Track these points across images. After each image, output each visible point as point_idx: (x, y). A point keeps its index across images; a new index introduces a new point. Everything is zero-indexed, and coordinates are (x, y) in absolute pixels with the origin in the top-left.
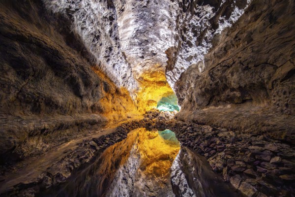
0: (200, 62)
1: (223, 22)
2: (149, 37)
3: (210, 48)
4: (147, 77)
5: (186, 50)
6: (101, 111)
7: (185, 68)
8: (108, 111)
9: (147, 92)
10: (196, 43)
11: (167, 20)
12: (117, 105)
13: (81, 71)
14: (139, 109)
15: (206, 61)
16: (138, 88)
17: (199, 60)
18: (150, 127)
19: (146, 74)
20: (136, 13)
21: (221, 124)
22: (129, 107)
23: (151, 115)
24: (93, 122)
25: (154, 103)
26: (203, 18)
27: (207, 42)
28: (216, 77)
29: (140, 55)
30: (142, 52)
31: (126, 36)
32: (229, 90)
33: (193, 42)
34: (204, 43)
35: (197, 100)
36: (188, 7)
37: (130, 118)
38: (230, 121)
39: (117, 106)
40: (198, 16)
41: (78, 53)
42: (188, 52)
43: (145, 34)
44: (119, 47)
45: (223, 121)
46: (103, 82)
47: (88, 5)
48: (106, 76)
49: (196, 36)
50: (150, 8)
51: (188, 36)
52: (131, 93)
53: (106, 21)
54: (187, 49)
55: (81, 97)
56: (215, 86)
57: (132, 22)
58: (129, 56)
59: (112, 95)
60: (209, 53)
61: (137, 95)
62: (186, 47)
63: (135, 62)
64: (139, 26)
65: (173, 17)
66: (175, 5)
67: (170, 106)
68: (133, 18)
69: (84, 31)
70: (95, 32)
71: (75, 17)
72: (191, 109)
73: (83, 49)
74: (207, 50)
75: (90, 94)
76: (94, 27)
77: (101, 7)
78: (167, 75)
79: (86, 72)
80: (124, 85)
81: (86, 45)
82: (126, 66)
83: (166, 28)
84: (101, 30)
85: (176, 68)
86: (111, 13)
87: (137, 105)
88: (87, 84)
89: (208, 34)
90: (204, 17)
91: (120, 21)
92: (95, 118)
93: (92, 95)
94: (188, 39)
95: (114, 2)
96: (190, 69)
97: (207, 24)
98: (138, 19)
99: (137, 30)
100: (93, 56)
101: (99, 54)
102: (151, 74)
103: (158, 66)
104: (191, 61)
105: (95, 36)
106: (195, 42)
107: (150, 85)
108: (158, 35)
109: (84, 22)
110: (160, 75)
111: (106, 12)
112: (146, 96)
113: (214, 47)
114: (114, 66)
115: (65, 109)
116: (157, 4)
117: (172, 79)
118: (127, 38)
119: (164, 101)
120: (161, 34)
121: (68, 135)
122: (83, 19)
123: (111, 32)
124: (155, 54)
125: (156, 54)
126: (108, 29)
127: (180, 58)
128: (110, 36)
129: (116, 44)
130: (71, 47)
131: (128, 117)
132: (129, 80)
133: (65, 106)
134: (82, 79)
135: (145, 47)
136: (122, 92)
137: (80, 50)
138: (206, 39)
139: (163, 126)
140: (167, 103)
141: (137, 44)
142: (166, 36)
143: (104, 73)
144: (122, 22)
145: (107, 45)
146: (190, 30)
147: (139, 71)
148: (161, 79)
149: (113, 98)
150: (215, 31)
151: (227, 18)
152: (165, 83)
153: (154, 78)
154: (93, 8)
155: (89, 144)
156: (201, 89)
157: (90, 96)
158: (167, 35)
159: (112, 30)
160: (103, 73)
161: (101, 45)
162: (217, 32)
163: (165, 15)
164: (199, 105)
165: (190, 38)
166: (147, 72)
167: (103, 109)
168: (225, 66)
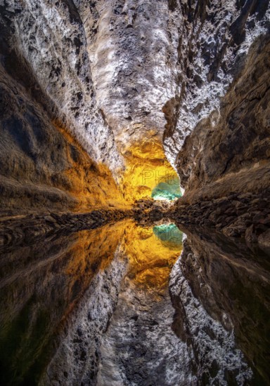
0: (213, 112)
1: (254, 26)
2: (139, 82)
3: (230, 84)
4: (137, 152)
5: (192, 93)
6: (67, 187)
7: (192, 127)
8: (78, 189)
9: (138, 173)
10: (208, 78)
11: (164, 49)
12: (94, 185)
13: (31, 114)
14: (126, 197)
15: (223, 106)
16: (124, 167)
17: (213, 109)
18: (140, 216)
19: (135, 146)
20: (117, 39)
21: (243, 189)
22: (112, 192)
23: (142, 205)
24: (54, 197)
25: (147, 191)
26: (220, 25)
27: (225, 72)
28: (238, 122)
29: (126, 115)
30: (128, 110)
31: (104, 81)
32: (258, 138)
33: (203, 76)
34: (221, 76)
35: (207, 168)
36: (196, 11)
37: (113, 206)
38: (258, 179)
39: (93, 188)
40: (213, 22)
41: (27, 90)
42: (195, 96)
43: (132, 77)
44: (92, 95)
45: (247, 183)
46: (70, 145)
47: (37, 7)
48: (75, 141)
49: (209, 64)
50: (138, 29)
51: (196, 66)
52: (115, 174)
53: (69, 45)
54: (195, 92)
55: (34, 157)
56: (235, 137)
57: (111, 55)
58: (109, 117)
59: (85, 169)
60: (227, 94)
61: (122, 177)
62: (193, 87)
63: (119, 127)
64: (122, 63)
65: (174, 42)
66: (176, 16)
67: (170, 195)
68: (113, 49)
69: (33, 54)
70: (52, 61)
71: (17, 26)
72: (199, 186)
73: (34, 85)
74: (225, 88)
75: (49, 156)
76: (50, 50)
77: (59, 18)
78: (165, 144)
79: (38, 117)
80: (104, 161)
81: (41, 82)
82: (106, 130)
83: (163, 64)
84: (61, 59)
85: (178, 130)
86: (76, 31)
87: (123, 191)
88: (42, 138)
89: (228, 56)
90: (222, 22)
91: (93, 51)
92: (57, 193)
93: (52, 158)
94: (195, 73)
95: (81, 14)
96: (199, 127)
97: (227, 37)
98: (120, 49)
99: (120, 72)
100: (52, 102)
101: (61, 101)
102: (143, 147)
103: (153, 134)
104: (200, 114)
105: (53, 68)
106: (207, 75)
107: (142, 163)
108: (151, 78)
109: (33, 38)
110: (156, 148)
111: (69, 30)
112: (136, 180)
113: (235, 81)
114: (86, 126)
115: (6, 167)
116: (148, 19)
117: (172, 151)
118: (105, 84)
119: (161, 188)
120: (156, 76)
121: (13, 207)
122: (30, 32)
123: (78, 66)
124: (147, 114)
125: (149, 113)
126: (74, 60)
127: (183, 111)
128: (78, 73)
129: (88, 89)
130: (14, 78)
131: (110, 206)
132: (110, 153)
133: (6, 162)
134: (33, 126)
135: (132, 101)
136: (101, 171)
137: (29, 86)
138: (223, 66)
139: (158, 214)
140: (166, 192)
141: (121, 95)
142: (163, 81)
143: (72, 134)
144: (96, 55)
145: (74, 88)
146: (199, 54)
147: (125, 142)
148: (157, 156)
149: (87, 174)
150: (239, 48)
151: (260, 17)
152: (163, 162)
153: (147, 154)
154: (46, 16)
155: (43, 218)
156: (213, 148)
157: (49, 160)
158: (165, 77)
159: (80, 63)
160: (69, 134)
161: (63, 85)
162: (241, 51)
163: (161, 41)
164: (210, 176)
165: (200, 71)
166: (137, 144)
167: (71, 184)
168: (253, 99)
